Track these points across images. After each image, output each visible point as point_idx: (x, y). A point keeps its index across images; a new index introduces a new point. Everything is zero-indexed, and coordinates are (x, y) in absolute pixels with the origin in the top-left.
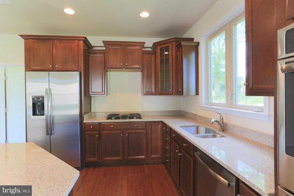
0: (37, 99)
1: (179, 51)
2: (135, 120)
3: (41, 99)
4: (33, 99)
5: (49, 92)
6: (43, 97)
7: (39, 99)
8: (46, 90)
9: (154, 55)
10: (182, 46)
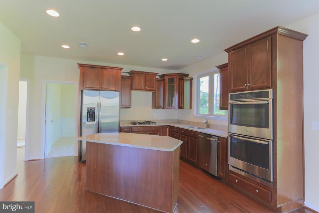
0: (90, 109)
1: (182, 82)
2: (151, 125)
3: (93, 110)
4: (88, 110)
5: (99, 105)
6: (94, 108)
7: (92, 109)
8: (98, 103)
9: (163, 82)
10: (183, 79)
